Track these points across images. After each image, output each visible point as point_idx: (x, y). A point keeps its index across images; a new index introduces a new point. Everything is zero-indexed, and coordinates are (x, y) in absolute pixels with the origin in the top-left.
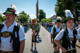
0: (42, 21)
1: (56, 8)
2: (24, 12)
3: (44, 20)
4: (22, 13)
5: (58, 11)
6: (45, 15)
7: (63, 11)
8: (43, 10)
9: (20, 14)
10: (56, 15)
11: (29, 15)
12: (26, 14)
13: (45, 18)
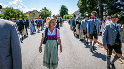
0: (64, 17)
1: (78, 3)
2: (46, 8)
3: (67, 16)
4: (44, 10)
5: (81, 6)
6: (68, 10)
7: (86, 6)
8: (65, 6)
9: (42, 10)
10: (79, 10)
11: (51, 11)
12: (48, 10)
13: (68, 14)
